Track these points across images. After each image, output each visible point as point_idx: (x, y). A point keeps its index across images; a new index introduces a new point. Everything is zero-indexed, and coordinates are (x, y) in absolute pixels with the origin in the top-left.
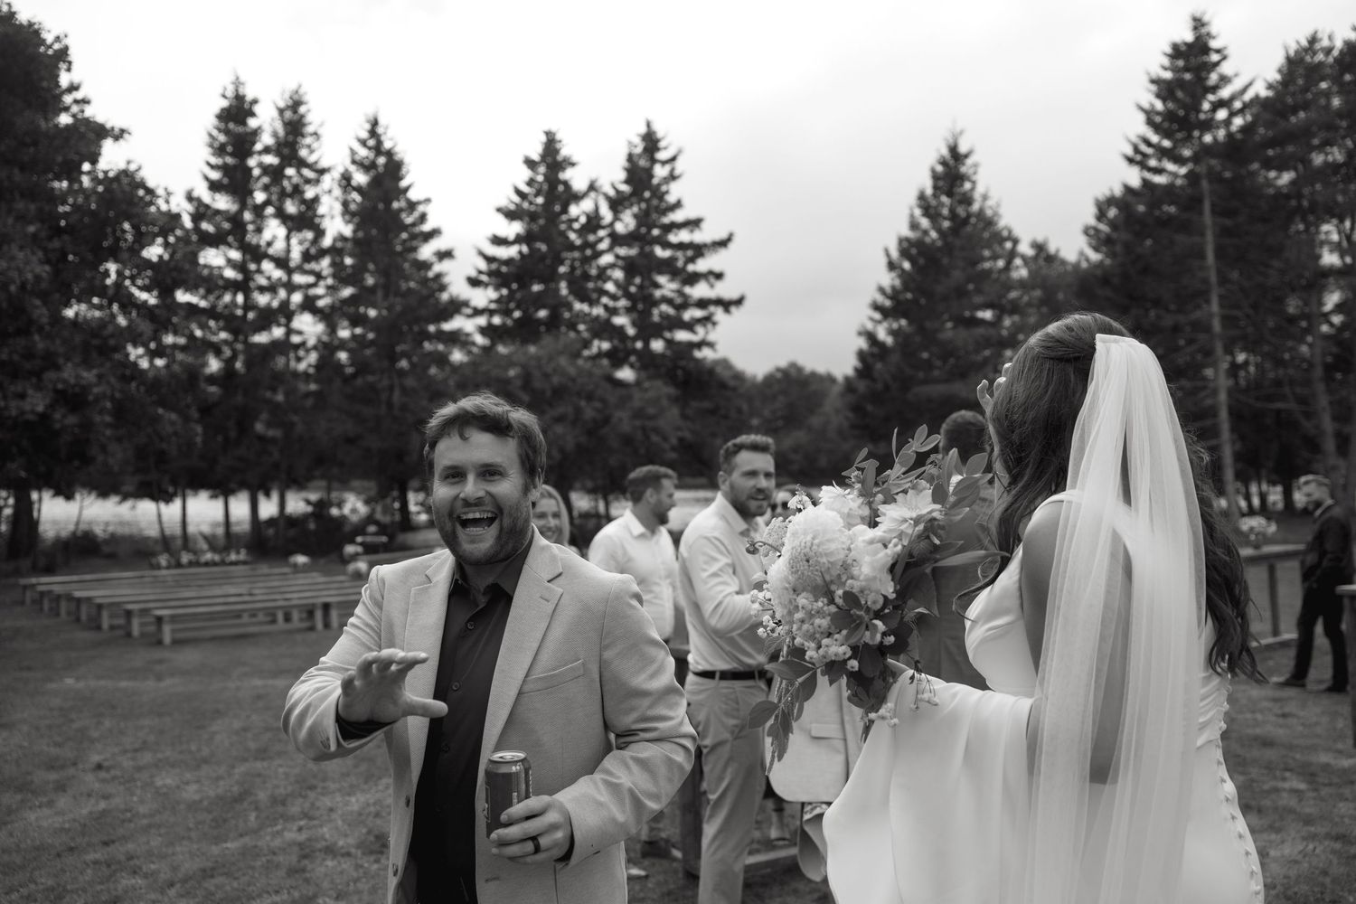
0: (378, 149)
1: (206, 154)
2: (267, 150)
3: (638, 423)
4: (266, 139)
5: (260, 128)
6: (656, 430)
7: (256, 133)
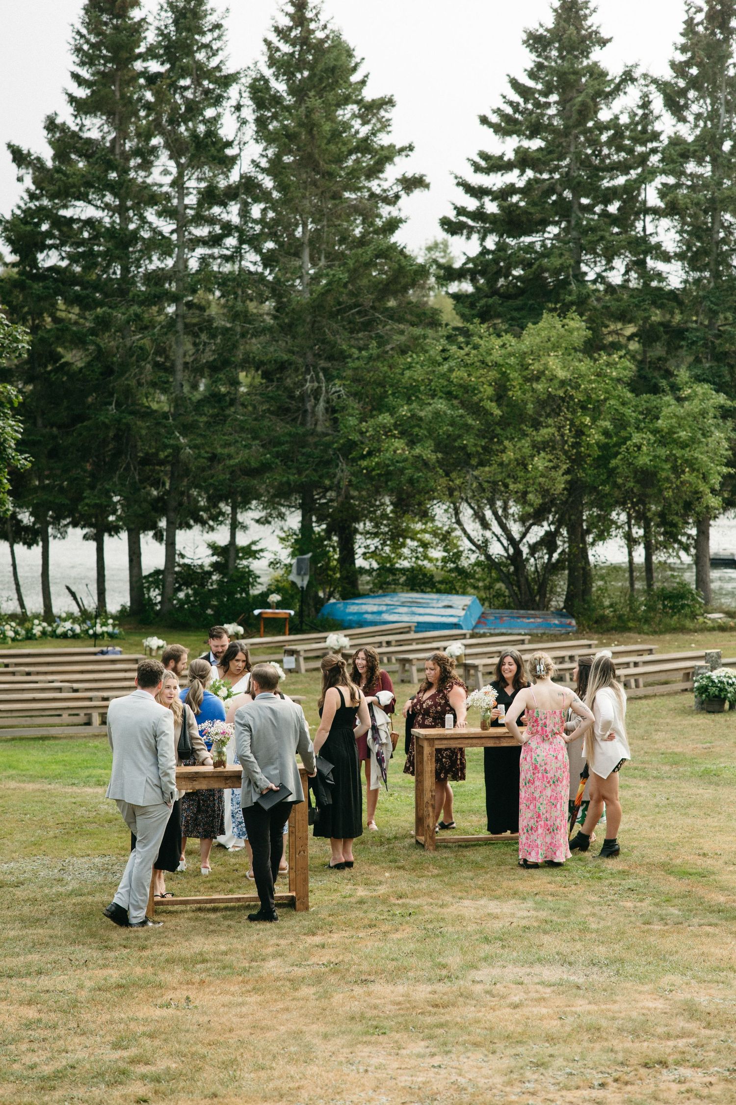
0: (304, 41)
1: (69, 62)
2: (151, 53)
3: (663, 452)
4: (151, 37)
5: (143, 20)
6: (691, 464)
7: (138, 28)
